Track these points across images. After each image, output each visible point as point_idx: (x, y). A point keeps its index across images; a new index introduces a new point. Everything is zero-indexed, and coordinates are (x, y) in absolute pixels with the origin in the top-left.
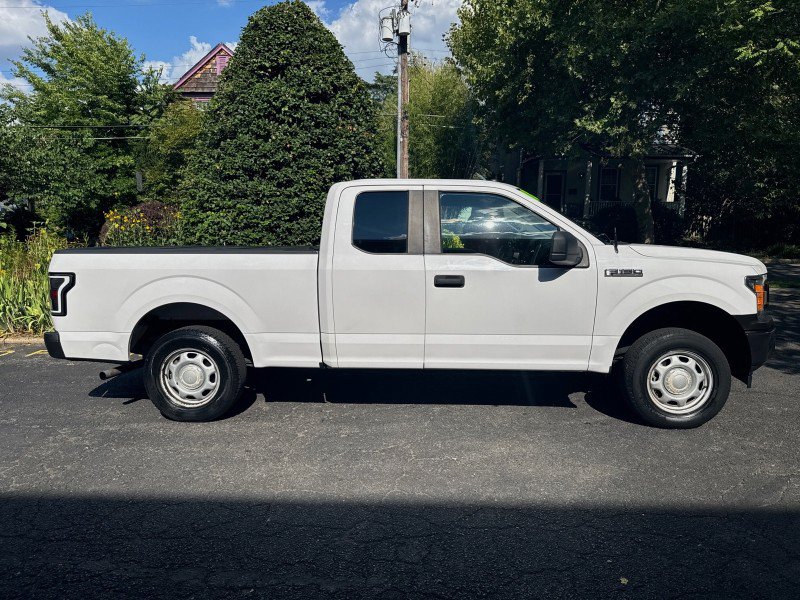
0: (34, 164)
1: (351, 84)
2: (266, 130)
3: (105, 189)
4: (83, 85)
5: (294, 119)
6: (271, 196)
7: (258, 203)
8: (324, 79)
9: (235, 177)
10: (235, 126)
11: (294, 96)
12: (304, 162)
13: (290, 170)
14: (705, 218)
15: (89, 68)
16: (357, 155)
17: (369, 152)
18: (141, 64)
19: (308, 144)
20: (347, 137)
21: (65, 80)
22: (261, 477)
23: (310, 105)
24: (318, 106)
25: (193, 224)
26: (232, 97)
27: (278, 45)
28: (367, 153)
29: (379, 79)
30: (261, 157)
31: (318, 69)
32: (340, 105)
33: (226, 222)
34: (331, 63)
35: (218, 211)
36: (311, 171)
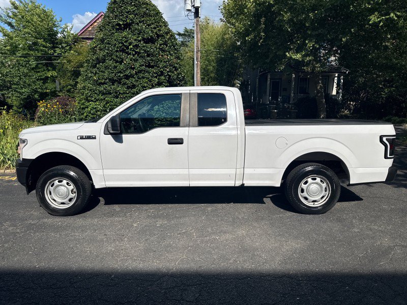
0: (3, 76)
1: (167, 33)
2: (121, 58)
3: (42, 89)
4: (29, 34)
5: (136, 52)
6: (124, 93)
7: (117, 97)
8: (152, 31)
9: (105, 83)
10: (104, 56)
11: (135, 40)
12: (141, 75)
13: (134, 80)
14: (352, 103)
15: (32, 24)
16: (170, 71)
17: (176, 70)
18: (60, 23)
19: (143, 65)
20: (164, 62)
21: (20, 30)
22: (111, 250)
23: (144, 45)
24: (149, 45)
25: (83, 108)
26: (102, 41)
27: (127, 12)
28: (175, 70)
29: (186, 31)
30: (119, 73)
31: (149, 25)
32: (161, 45)
33: (100, 107)
34: (155, 22)
35: (95, 102)
36: (145, 80)
